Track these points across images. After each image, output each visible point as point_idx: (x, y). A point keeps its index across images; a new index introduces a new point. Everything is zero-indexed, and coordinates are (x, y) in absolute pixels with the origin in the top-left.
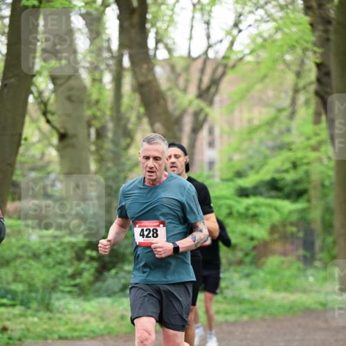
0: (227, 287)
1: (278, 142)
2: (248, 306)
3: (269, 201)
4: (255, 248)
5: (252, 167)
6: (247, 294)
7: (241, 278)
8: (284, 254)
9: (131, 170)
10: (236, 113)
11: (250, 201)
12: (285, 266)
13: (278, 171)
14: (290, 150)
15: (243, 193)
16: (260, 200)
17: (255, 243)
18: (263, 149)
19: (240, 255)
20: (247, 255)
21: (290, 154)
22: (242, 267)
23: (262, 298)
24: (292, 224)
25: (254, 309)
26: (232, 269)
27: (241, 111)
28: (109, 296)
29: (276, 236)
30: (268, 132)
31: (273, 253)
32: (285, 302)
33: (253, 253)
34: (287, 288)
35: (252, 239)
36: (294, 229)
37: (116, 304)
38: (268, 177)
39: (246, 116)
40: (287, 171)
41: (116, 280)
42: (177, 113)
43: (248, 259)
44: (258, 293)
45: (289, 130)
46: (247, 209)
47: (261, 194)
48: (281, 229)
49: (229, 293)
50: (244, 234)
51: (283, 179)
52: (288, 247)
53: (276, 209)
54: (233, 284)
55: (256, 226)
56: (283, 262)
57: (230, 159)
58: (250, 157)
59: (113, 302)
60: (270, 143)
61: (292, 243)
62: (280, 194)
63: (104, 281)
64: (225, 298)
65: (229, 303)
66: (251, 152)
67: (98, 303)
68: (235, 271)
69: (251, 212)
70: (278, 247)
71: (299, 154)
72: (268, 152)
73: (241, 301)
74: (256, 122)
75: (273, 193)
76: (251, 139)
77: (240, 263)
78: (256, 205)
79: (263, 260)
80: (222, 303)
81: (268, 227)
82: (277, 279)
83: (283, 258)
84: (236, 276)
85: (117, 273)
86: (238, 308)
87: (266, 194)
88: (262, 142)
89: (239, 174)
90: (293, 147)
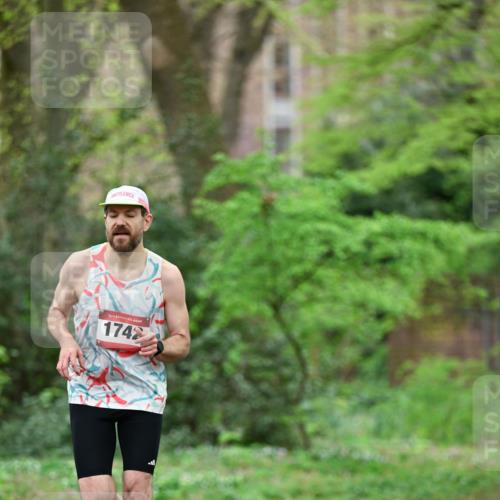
0: (318, 434)
1: (443, 82)
2: (371, 477)
3: (420, 225)
4: (386, 338)
5: (379, 144)
6: (367, 449)
7: (354, 411)
8: (458, 352)
9: (89, 149)
10: (342, 14)
11: (377, 224)
12: (460, 381)
13: (442, 153)
14: (471, 101)
15: (359, 206)
16: (401, 222)
17: (387, 325)
18: (406, 99)
19: (350, 354)
20: (367, 354)
21: (472, 111)
22: (356, 384)
23: (404, 457)
24: (476, 280)
25: (384, 486)
26: (332, 388)
27: (353, 9)
28: (36, 454)
29: (437, 309)
30: (419, 60)
31: (431, 349)
32: (461, 466)
33: (384, 350)
34: (465, 434)
35: (381, 315)
36: (483, 293)
37: (53, 473)
38: (418, 167)
39: (365, 19)
40: (464, 153)
41: (53, 416)
42: (200, 13)
43: (370, 365)
44: (394, 446)
45: (467, 55)
46: (369, 244)
47: (402, 209)
48: (450, 292)
49: (324, 447)
50: (361, 305)
51: (454, 172)
52: (467, 335)
53: (438, 242)
54: (335, 425)
55: (390, 284)
56: (453, 374)
57: (328, 125)
58: (377, 120)
59: (45, 469)
60: (424, 86)
61: (477, 326)
62: (448, 208)
63: (25, 418)
64: (316, 458)
65: (325, 472)
66: (377, 107)
67: (10, 471)
68: (339, 394)
69: (377, 252)
70: (441, 334)
71: (493, 113)
72: (418, 107)
73: (354, 466)
74: (389, 35)
75: (432, 206)
76: (377, 77)
77: (352, 373)
78: (390, 235)
79: (408, 365)
80: (307, 471)
81: (417, 285)
82: (440, 412)
83: (454, 364)
84: (342, 404)
85: (54, 399)
86: (346, 482)
87: (413, 208)
88: (402, 83)
89: (350, 161)
90: (478, 95)
